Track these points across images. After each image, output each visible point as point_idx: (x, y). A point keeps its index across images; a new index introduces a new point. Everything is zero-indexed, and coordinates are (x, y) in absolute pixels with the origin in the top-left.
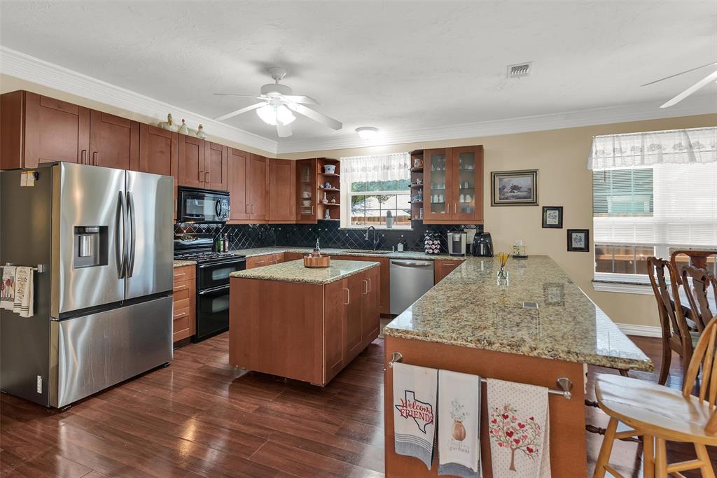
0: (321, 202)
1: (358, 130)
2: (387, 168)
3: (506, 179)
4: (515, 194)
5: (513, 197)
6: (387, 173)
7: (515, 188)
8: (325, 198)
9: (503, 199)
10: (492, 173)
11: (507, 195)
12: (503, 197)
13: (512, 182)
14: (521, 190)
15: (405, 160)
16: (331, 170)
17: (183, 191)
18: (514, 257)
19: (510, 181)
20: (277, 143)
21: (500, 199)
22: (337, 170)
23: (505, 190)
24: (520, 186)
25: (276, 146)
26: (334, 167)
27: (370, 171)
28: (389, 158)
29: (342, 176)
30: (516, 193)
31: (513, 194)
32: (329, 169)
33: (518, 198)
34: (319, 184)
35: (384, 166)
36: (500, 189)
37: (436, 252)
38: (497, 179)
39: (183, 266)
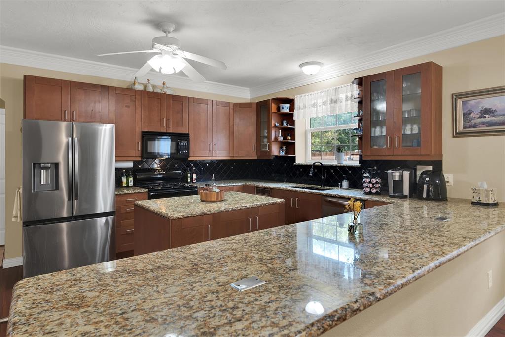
0: (276, 139)
1: (301, 66)
2: (334, 101)
3: (473, 101)
4: (487, 120)
5: (483, 124)
6: (334, 107)
7: (486, 112)
8: (280, 135)
9: (470, 127)
10: (452, 95)
11: (474, 122)
12: (468, 124)
13: (482, 105)
14: (497, 113)
15: (352, 91)
16: (286, 108)
17: (145, 135)
18: (473, 203)
19: (479, 103)
20: (249, 89)
21: (465, 127)
22: (292, 109)
23: (472, 115)
24: (494, 109)
25: (249, 92)
26: (288, 105)
27: (320, 106)
28: (337, 90)
29: (296, 113)
30: (488, 118)
31: (483, 120)
32: (283, 108)
33: (490, 125)
34: (274, 122)
35: (332, 100)
36: (464, 115)
37: (374, 191)
38: (460, 102)
39: (135, 193)
